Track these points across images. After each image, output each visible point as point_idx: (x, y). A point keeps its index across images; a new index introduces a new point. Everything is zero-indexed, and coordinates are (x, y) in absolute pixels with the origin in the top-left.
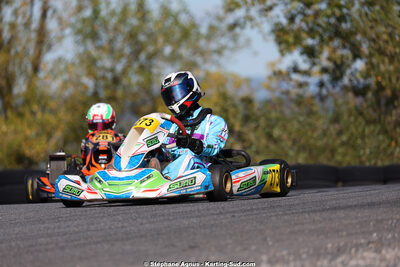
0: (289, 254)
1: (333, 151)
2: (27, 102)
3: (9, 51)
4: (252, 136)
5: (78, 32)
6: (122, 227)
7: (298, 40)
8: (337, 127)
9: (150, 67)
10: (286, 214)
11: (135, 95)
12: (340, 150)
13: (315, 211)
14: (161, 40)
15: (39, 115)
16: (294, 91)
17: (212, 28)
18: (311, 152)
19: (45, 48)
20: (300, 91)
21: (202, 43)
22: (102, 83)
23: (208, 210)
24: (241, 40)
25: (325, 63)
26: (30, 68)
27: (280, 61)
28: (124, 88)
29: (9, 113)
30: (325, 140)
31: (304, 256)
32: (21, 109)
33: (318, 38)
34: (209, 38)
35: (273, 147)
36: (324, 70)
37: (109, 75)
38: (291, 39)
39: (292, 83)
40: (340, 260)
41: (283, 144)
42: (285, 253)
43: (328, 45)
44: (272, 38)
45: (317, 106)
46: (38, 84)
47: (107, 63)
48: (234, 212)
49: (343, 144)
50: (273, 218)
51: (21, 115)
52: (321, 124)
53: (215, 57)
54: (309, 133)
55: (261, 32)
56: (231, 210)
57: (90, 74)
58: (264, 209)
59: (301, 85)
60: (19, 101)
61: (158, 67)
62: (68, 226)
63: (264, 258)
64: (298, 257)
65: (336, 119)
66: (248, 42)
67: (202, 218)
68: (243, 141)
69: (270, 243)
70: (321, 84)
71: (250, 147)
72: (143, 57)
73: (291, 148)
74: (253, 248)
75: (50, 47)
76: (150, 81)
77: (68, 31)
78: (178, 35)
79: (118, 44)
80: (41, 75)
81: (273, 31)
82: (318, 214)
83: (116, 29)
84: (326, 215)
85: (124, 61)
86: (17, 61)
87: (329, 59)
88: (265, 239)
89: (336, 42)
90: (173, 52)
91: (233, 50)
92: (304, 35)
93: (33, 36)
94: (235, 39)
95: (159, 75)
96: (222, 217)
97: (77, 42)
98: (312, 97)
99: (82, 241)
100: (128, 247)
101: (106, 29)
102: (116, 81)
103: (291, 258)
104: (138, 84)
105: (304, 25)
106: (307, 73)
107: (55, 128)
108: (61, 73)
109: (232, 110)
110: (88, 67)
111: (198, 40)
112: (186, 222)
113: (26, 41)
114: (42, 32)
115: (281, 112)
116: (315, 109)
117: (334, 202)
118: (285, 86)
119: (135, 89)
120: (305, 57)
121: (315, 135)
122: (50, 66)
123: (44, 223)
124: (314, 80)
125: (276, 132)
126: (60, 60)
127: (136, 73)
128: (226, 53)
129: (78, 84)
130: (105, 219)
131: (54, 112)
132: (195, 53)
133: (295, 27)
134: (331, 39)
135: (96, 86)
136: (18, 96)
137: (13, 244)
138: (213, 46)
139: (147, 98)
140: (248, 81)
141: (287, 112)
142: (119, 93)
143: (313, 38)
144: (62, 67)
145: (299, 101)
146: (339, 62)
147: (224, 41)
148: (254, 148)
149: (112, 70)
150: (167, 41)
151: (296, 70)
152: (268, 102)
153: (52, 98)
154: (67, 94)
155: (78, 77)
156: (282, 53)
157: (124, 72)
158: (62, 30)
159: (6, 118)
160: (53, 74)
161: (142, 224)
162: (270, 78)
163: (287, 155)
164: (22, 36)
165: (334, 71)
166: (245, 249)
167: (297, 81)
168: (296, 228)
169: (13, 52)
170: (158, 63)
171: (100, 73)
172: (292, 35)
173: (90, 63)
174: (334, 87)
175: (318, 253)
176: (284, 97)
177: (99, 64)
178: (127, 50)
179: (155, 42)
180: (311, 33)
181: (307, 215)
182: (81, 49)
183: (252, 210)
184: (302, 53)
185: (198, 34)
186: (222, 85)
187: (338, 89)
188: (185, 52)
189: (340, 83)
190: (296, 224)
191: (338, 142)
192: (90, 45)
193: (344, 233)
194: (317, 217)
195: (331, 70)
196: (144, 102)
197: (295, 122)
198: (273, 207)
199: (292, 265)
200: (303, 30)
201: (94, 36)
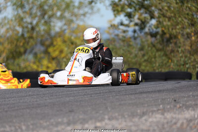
0: (119, 115)
1: (140, 65)
5: (14, 4)
6: (36, 101)
7: (123, 10)
8: (142, 52)
9: (50, 22)
10: (117, 95)
11: (42, 36)
12: (144, 64)
13: (131, 94)
14: (55, 9)
16: (121, 35)
17: (81, 3)
20: (124, 35)
21: (76, 10)
22: (26, 30)
23: (79, 93)
24: (95, 9)
25: (137, 21)
27: (114, 20)
28: (37, 32)
30: (136, 59)
31: (126, 116)
33: (133, 9)
34: (79, 8)
36: (136, 24)
37: (30, 26)
38: (120, 9)
39: (120, 31)
40: (144, 118)
42: (117, 114)
43: (138, 12)
44: (110, 8)
45: (132, 42)
47: (29, 20)
48: (91, 94)
49: (145, 61)
50: (111, 97)
52: (134, 51)
53: (82, 17)
54: (129, 55)
55: (105, 5)
56: (90, 93)
57: (20, 25)
58: (106, 93)
59: (124, 32)
61: (53, 22)
63: (106, 117)
64: (123, 116)
65: (142, 49)
66: (99, 10)
67: (76, 97)
69: (109, 110)
70: (135, 31)
72: (46, 17)
74: (101, 112)
76: (50, 29)
77: (9, 4)
78: (64, 6)
79: (34, 11)
81: (111, 5)
82: (133, 95)
83: (33, 3)
84: (136, 96)
85: (37, 19)
87: (139, 19)
88: (107, 108)
89: (142, 11)
90: (61, 15)
91: (91, 14)
92: (126, 7)
94: (92, 8)
95: (54, 26)
96: (86, 96)
97: (14, 9)
98: (130, 38)
99: (16, 108)
100: (39, 111)
101: (28, 3)
102: (33, 29)
103: (120, 117)
104: (44, 30)
105: (126, 2)
106: (127, 26)
107: (3, 52)
108: (5, 24)
110: (19, 21)
111: (73, 9)
112: (68, 99)
115: (115, 45)
116: (131, 43)
117: (141, 90)
118: (116, 32)
119: (42, 33)
120: (127, 18)
121: (131, 56)
124: (131, 29)
126: (5, 18)
127: (43, 25)
128: (88, 15)
129: (14, 30)
130: (27, 97)
131: (2, 44)
132: (72, 16)
133: (122, 3)
134: (140, 9)
135: (23, 31)
138: (81, 12)
139: (48, 37)
141: (118, 45)
142: (35, 35)
143: (131, 8)
144: (6, 21)
145: (124, 40)
146: (143, 20)
147: (86, 10)
149: (31, 23)
150: (59, 9)
151: (122, 24)
152: (108, 40)
154: (8, 35)
155: (14, 27)
156: (115, 16)
157: (37, 24)
158: (6, 3)
160: (2, 25)
161: (46, 100)
162: (109, 28)
165: (141, 25)
166: (97, 113)
167: (122, 30)
168: (122, 102)
170: (54, 20)
171: (25, 25)
172: (120, 7)
173: (20, 20)
174: (141, 32)
175: (133, 115)
176: (116, 37)
177: (25, 20)
178: (39, 14)
179: (53, 10)
180: (130, 6)
181: (127, 96)
182: (16, 13)
183: (100, 93)
184: (125, 16)
185: (74, 6)
187: (143, 34)
188: (67, 14)
189: (144, 31)
190: (122, 100)
191: (143, 60)
192: (20, 11)
193: (146, 105)
194: (133, 97)
195: (139, 24)
196: (47, 40)
197: (121, 50)
198: (111, 92)
199: (120, 120)
200: (126, 5)
201: (22, 6)
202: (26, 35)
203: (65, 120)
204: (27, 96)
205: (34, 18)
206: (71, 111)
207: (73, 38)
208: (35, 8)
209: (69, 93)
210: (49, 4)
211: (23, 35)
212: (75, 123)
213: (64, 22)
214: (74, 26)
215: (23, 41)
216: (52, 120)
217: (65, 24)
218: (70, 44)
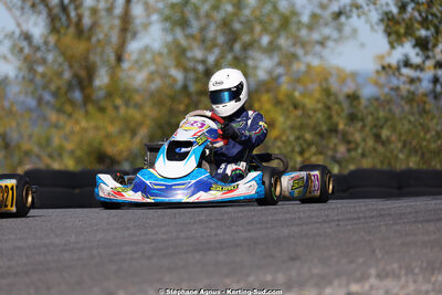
0: (400, 268)
2: (109, 95)
3: (89, 38)
4: (358, 137)
5: (167, 19)
6: (216, 235)
7: (409, 32)
9: (246, 58)
10: (397, 224)
13: (428, 221)
14: (258, 28)
15: (123, 110)
16: (405, 88)
17: (314, 16)
18: (423, 155)
19: (129, 36)
20: (412, 88)
21: (304, 33)
22: (192, 75)
23: (310, 217)
24: (347, 30)
25: (440, 56)
26: (112, 58)
27: (389, 54)
29: (90, 108)
30: (439, 142)
31: (417, 270)
32: (103, 103)
33: (432, 29)
34: (310, 27)
35: (381, 149)
36: (439, 65)
37: (201, 68)
38: (402, 31)
39: (403, 79)
41: (392, 146)
42: (395, 266)
44: (381, 28)
45: (431, 104)
46: (122, 75)
47: (198, 54)
48: (339, 220)
50: (383, 228)
51: (102, 110)
52: (435, 125)
53: (318, 48)
54: (422, 134)
55: (367, 21)
56: (336, 218)
57: (179, 65)
58: (372, 217)
59: (412, 81)
60: (101, 94)
61: (253, 59)
62: (156, 233)
63: (373, 271)
64: (409, 271)
66: (355, 31)
67: (304, 227)
68: (349, 142)
69: (379, 255)
70: (435, 80)
71: (356, 149)
72: (237, 47)
73: (401, 151)
74: (361, 260)
75: (134, 35)
77: (155, 17)
78: (276, 24)
79: (211, 34)
80: (125, 65)
81: (382, 20)
82: (432, 224)
83: (208, 15)
84: (440, 224)
85: (217, 51)
86: (99, 50)
88: (374, 251)
90: (271, 43)
91: (336, 41)
92: (416, 25)
93: (117, 22)
94: (340, 29)
95: (256, 68)
96: (326, 225)
97: (165, 30)
98: (425, 95)
99: (171, 250)
100: (221, 257)
101: (197, 16)
102: (208, 73)
103: (403, 272)
105: (416, 14)
106: (419, 68)
107: (140, 124)
108: (147, 64)
109: (336, 107)
110: (177, 57)
111: (299, 29)
112: (286, 231)
113: (109, 28)
114: (126, 19)
115: (390, 110)
116: (427, 107)
118: (395, 82)
120: (417, 50)
121: (428, 136)
122: (134, 56)
123: (128, 229)
124: (427, 75)
125: (385, 133)
126: (146, 49)
127: (230, 65)
128: (330, 44)
129: (166, 76)
130: (196, 226)
131: (138, 106)
132: (294, 45)
133: (407, 16)
135: (185, 78)
136: (100, 88)
137: (95, 252)
138: (316, 36)
140: (354, 75)
141: (397, 111)
143: (428, 29)
144: (148, 57)
145: (411, 98)
147: (327, 31)
148: (360, 151)
149: (204, 62)
150: (265, 30)
151: (407, 64)
152: (377, 99)
153: (137, 91)
154: (153, 87)
155: (166, 68)
156: (393, 47)
157: (217, 64)
158: (149, 16)
159: (87, 113)
160: (139, 64)
161: (237, 232)
162: (377, 72)
163: (397, 158)
164: (105, 22)
166: (352, 262)
167: (408, 77)
168: (408, 239)
169: (94, 40)
170: (254, 53)
171: (191, 64)
172: (403, 25)
173: (179, 53)
175: (432, 268)
176: (393, 93)
177: (189, 54)
178: (221, 39)
179: (252, 30)
180: (425, 23)
181: (420, 225)
182: (169, 38)
183: (359, 218)
184: (415, 46)
185: (299, 22)
186: (326, 79)
188: (283, 41)
190: (408, 235)
192: (179, 34)
194: (431, 227)
197: (406, 123)
198: (382, 216)
199: (403, 280)
200: (416, 20)
201: (183, 23)
202: (193, 88)
203: (281, 278)
204: (194, 223)
205: (209, 49)
206: (293, 259)
207: (297, 94)
208: (213, 27)
209: (288, 216)
210: (243, 19)
211: (185, 87)
212: (302, 285)
213: (276, 59)
214: (299, 67)
215: (186, 101)
216: (252, 279)
217: (279, 64)
218: (291, 108)
